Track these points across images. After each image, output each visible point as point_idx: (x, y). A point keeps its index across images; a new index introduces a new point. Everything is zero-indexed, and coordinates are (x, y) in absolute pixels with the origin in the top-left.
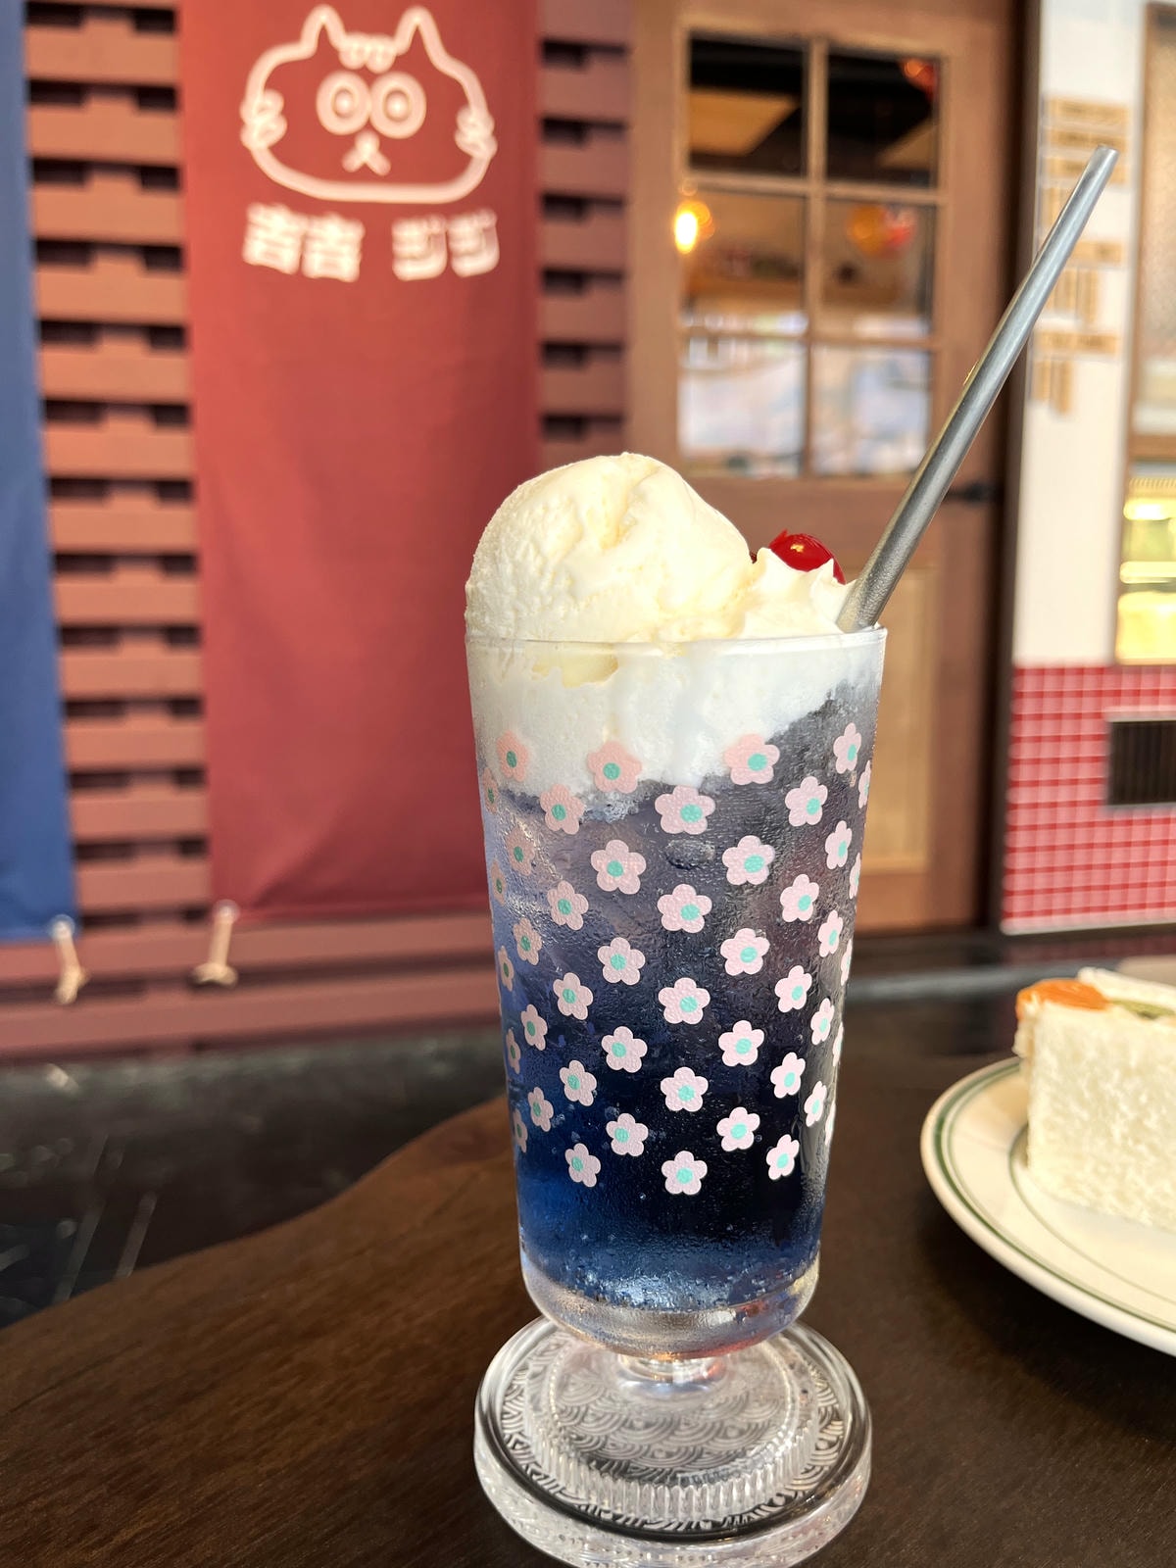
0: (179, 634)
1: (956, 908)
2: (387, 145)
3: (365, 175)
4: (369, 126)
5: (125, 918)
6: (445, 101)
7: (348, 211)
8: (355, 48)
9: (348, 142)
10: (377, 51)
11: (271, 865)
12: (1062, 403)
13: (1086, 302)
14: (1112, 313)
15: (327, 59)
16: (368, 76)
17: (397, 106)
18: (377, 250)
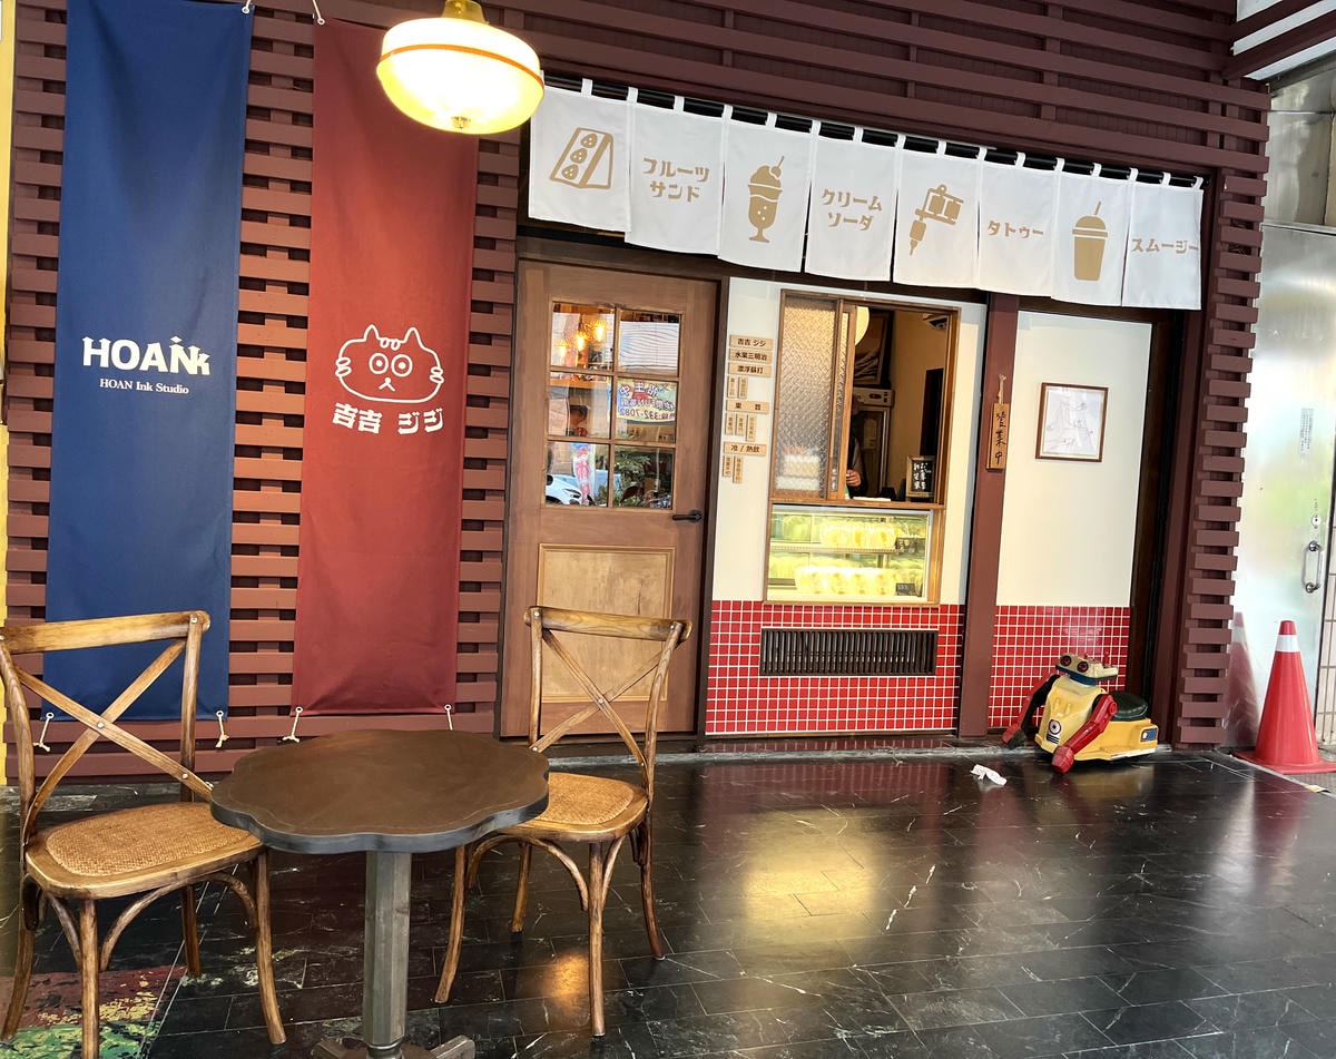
0: (288, 582)
1: (683, 724)
2: (395, 380)
3: (386, 393)
4: (389, 372)
5: (251, 711)
6: (424, 364)
7: (376, 407)
8: (384, 342)
9: (381, 379)
10: (395, 343)
11: (321, 690)
12: (737, 479)
13: (751, 432)
14: (763, 436)
15: (373, 345)
16: (390, 353)
17: (402, 366)
18: (389, 422)
